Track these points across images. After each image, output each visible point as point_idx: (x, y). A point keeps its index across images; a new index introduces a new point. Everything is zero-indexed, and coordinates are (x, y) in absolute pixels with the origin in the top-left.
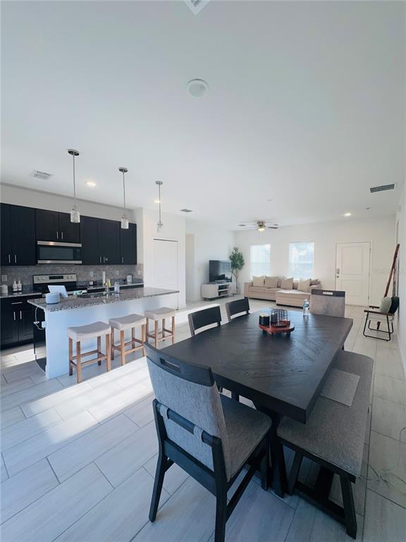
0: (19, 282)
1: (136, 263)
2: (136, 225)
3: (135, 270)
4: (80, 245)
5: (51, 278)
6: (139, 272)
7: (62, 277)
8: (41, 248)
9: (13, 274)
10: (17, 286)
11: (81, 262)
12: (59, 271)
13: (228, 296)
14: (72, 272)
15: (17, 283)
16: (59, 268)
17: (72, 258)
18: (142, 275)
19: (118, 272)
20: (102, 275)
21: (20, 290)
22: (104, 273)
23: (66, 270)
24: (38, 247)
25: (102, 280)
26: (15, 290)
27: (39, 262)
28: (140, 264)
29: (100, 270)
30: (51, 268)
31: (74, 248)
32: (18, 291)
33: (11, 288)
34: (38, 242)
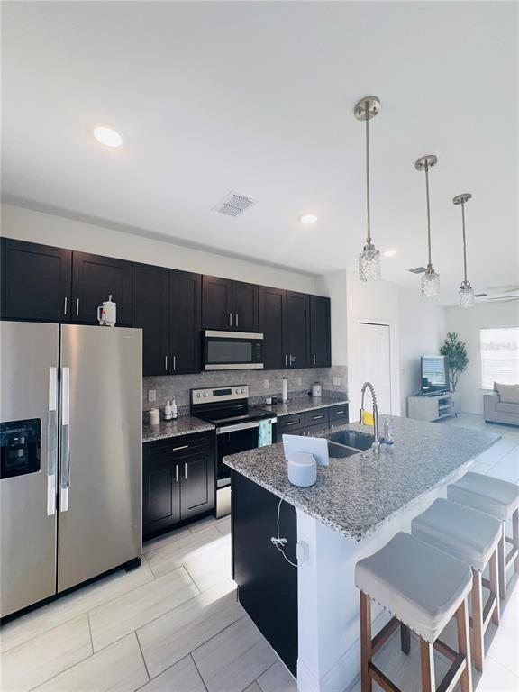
0: (174, 402)
1: (329, 365)
2: (329, 299)
3: (326, 377)
4: (260, 336)
5: (215, 394)
6: (337, 381)
7: (229, 392)
8: (210, 343)
9: (164, 387)
10: (171, 411)
11: (261, 366)
12: (225, 380)
13: (450, 417)
14: (241, 382)
15: (171, 404)
17: (250, 360)
18: (344, 385)
19: (300, 379)
20: (281, 386)
21: (175, 416)
22: (285, 381)
23: (233, 379)
24: (204, 341)
25: (281, 394)
26: (169, 417)
27: (208, 367)
28: (339, 367)
29: (276, 378)
30: (213, 376)
31: (254, 341)
32: (172, 419)
33: (163, 414)
34: (207, 331)
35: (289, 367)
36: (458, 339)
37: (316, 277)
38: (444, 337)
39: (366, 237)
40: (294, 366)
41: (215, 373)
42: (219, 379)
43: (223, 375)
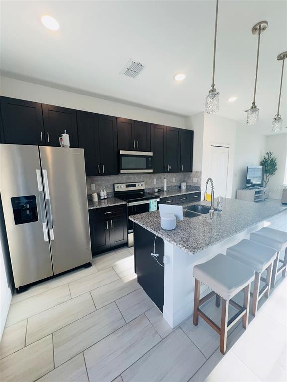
0: (105, 190)
1: (191, 171)
2: (193, 132)
3: (189, 177)
4: (151, 154)
5: (127, 186)
6: (195, 180)
7: (134, 185)
8: (122, 158)
9: (99, 182)
10: (103, 195)
11: (151, 171)
12: (132, 179)
13: (261, 201)
14: (141, 180)
15: (103, 191)
16: (132, 176)
17: (145, 168)
18: (199, 182)
19: (174, 179)
20: (163, 183)
21: (106, 197)
22: (166, 180)
23: (136, 178)
24: (119, 156)
25: (163, 187)
26: (102, 198)
27: (122, 171)
28: (197, 172)
29: (161, 178)
30: (125, 176)
31: (147, 157)
32: (104, 199)
33: (99, 196)
34: (120, 151)
35: (168, 172)
36: (272, 156)
37: (186, 118)
38: (264, 155)
39: (212, 84)
40: (171, 171)
41: (126, 174)
42: (129, 178)
43: (131, 176)
